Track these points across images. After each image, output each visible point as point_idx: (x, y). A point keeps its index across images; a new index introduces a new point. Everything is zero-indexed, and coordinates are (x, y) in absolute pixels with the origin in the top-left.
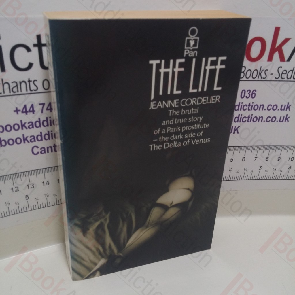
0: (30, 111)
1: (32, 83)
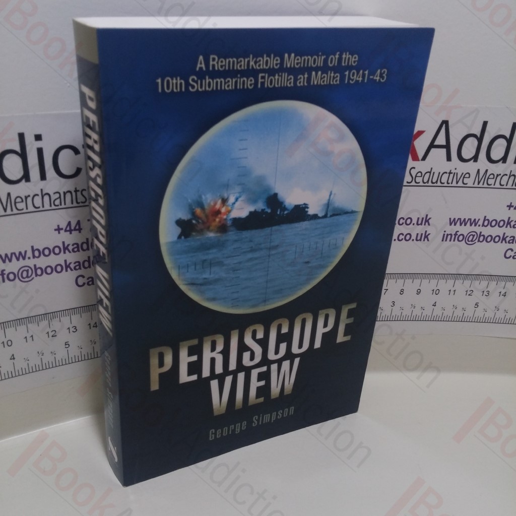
0: (75, 229)
1: (79, 194)
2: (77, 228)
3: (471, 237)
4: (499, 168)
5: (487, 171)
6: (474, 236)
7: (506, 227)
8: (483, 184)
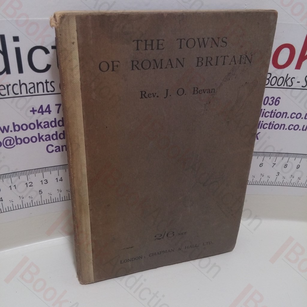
0: (46, 111)
1: (49, 84)
2: (48, 110)
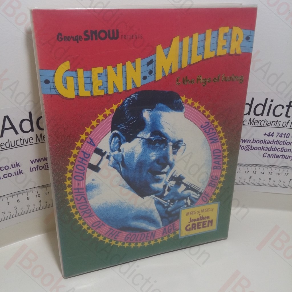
3: (247, 148)
4: (260, 118)
5: (254, 119)
6: (249, 147)
7: (264, 143)
8: (253, 125)
